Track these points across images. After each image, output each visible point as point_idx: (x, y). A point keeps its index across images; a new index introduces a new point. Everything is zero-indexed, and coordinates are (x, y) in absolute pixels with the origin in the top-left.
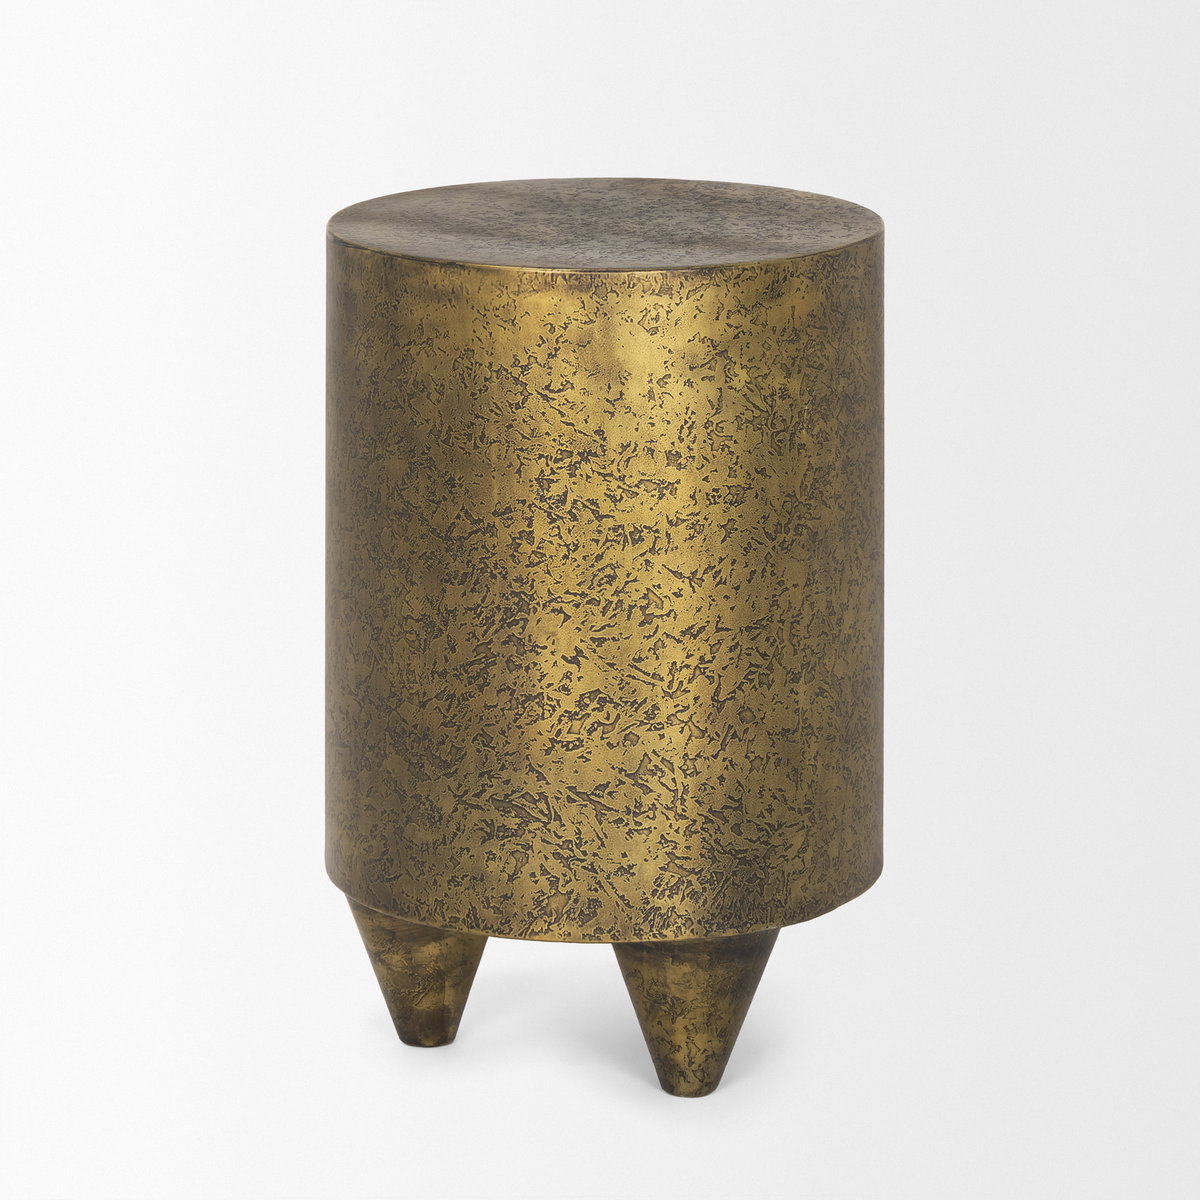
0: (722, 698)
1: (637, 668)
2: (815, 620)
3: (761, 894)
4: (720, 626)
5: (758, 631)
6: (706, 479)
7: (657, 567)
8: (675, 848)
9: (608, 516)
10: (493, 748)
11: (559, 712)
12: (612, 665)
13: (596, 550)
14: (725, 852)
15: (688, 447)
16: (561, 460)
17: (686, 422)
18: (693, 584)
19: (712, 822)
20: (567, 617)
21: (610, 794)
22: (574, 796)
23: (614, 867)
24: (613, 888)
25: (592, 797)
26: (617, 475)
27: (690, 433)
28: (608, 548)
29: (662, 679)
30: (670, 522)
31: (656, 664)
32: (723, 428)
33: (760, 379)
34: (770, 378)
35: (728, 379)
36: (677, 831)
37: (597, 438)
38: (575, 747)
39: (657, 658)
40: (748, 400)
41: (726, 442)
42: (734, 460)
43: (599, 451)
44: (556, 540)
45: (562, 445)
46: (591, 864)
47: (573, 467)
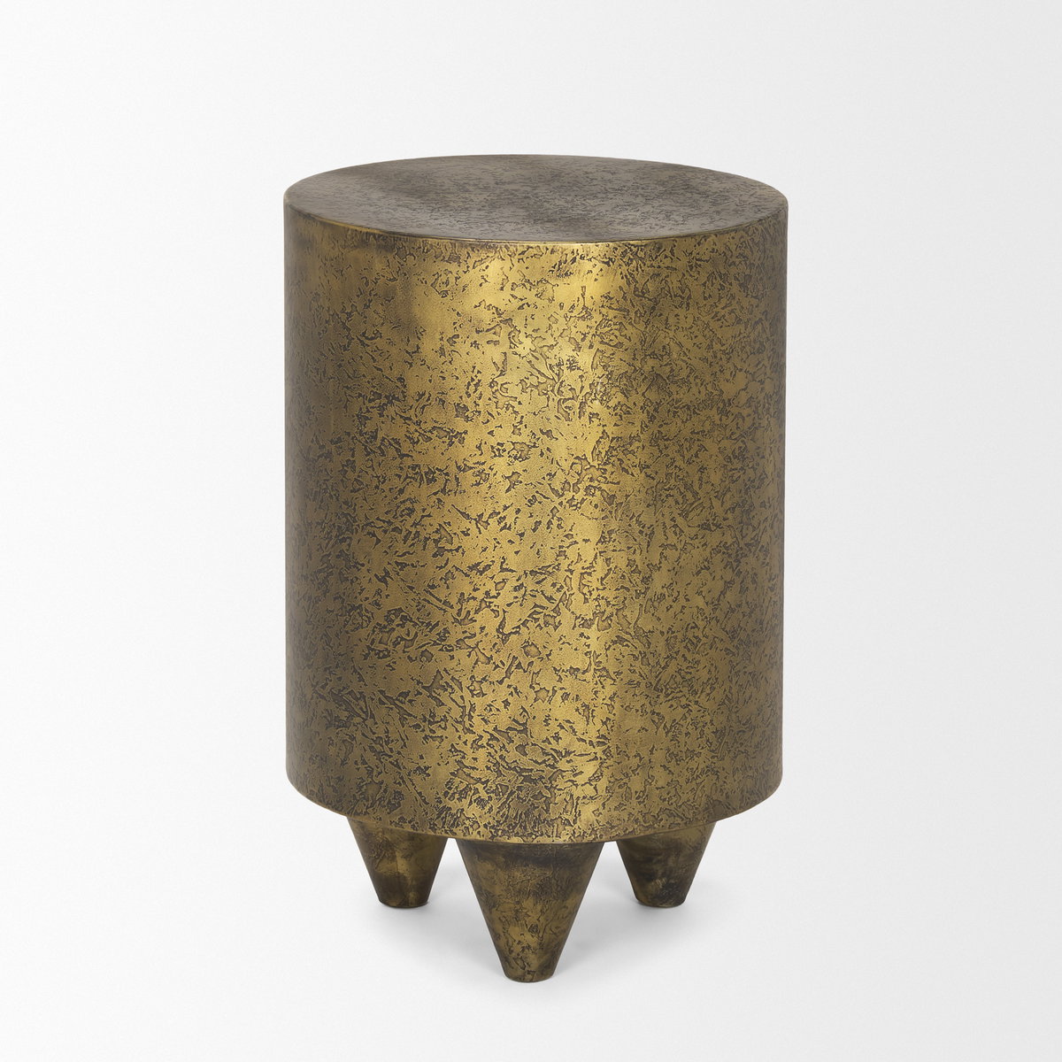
0: (506, 631)
1: (431, 594)
2: (611, 575)
3: (547, 811)
4: (504, 566)
5: (543, 576)
6: (491, 433)
7: (448, 506)
8: (463, 757)
9: (408, 456)
11: (373, 624)
12: (411, 588)
13: (398, 483)
14: (510, 768)
15: (475, 402)
16: (374, 400)
17: (473, 380)
18: (479, 526)
19: (498, 741)
20: (378, 541)
21: (410, 701)
22: (383, 699)
23: (413, 767)
24: (413, 784)
25: (397, 702)
26: (415, 419)
27: (476, 390)
28: (408, 484)
29: (452, 607)
30: (459, 468)
31: (447, 592)
32: (507, 389)
33: (546, 348)
34: (556, 350)
35: (512, 346)
36: (465, 743)
37: (399, 384)
38: (385, 656)
39: (448, 588)
40: (533, 366)
41: (511, 402)
42: (519, 419)
43: (401, 397)
44: (370, 471)
45: (374, 387)
46: (396, 761)
47: (382, 408)
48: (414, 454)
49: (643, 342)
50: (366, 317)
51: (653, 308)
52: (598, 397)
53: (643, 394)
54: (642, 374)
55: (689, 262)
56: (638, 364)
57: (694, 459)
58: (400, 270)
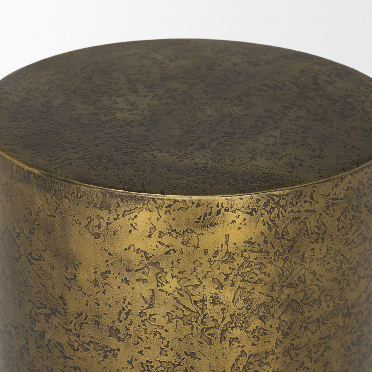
6: (141, 352)
9: (70, 358)
15: (126, 327)
17: (124, 309)
27: (127, 318)
32: (155, 319)
33: (190, 288)
34: (200, 289)
35: (160, 284)
37: (61, 302)
40: (178, 302)
41: (158, 330)
42: (165, 343)
43: (62, 312)
44: (40, 360)
45: (41, 298)
47: (47, 316)
48: (75, 358)
49: (281, 276)
50: (31, 241)
51: (292, 247)
52: (238, 325)
53: (279, 318)
54: (279, 302)
55: (326, 203)
56: (275, 295)
57: (320, 358)
58: (57, 209)
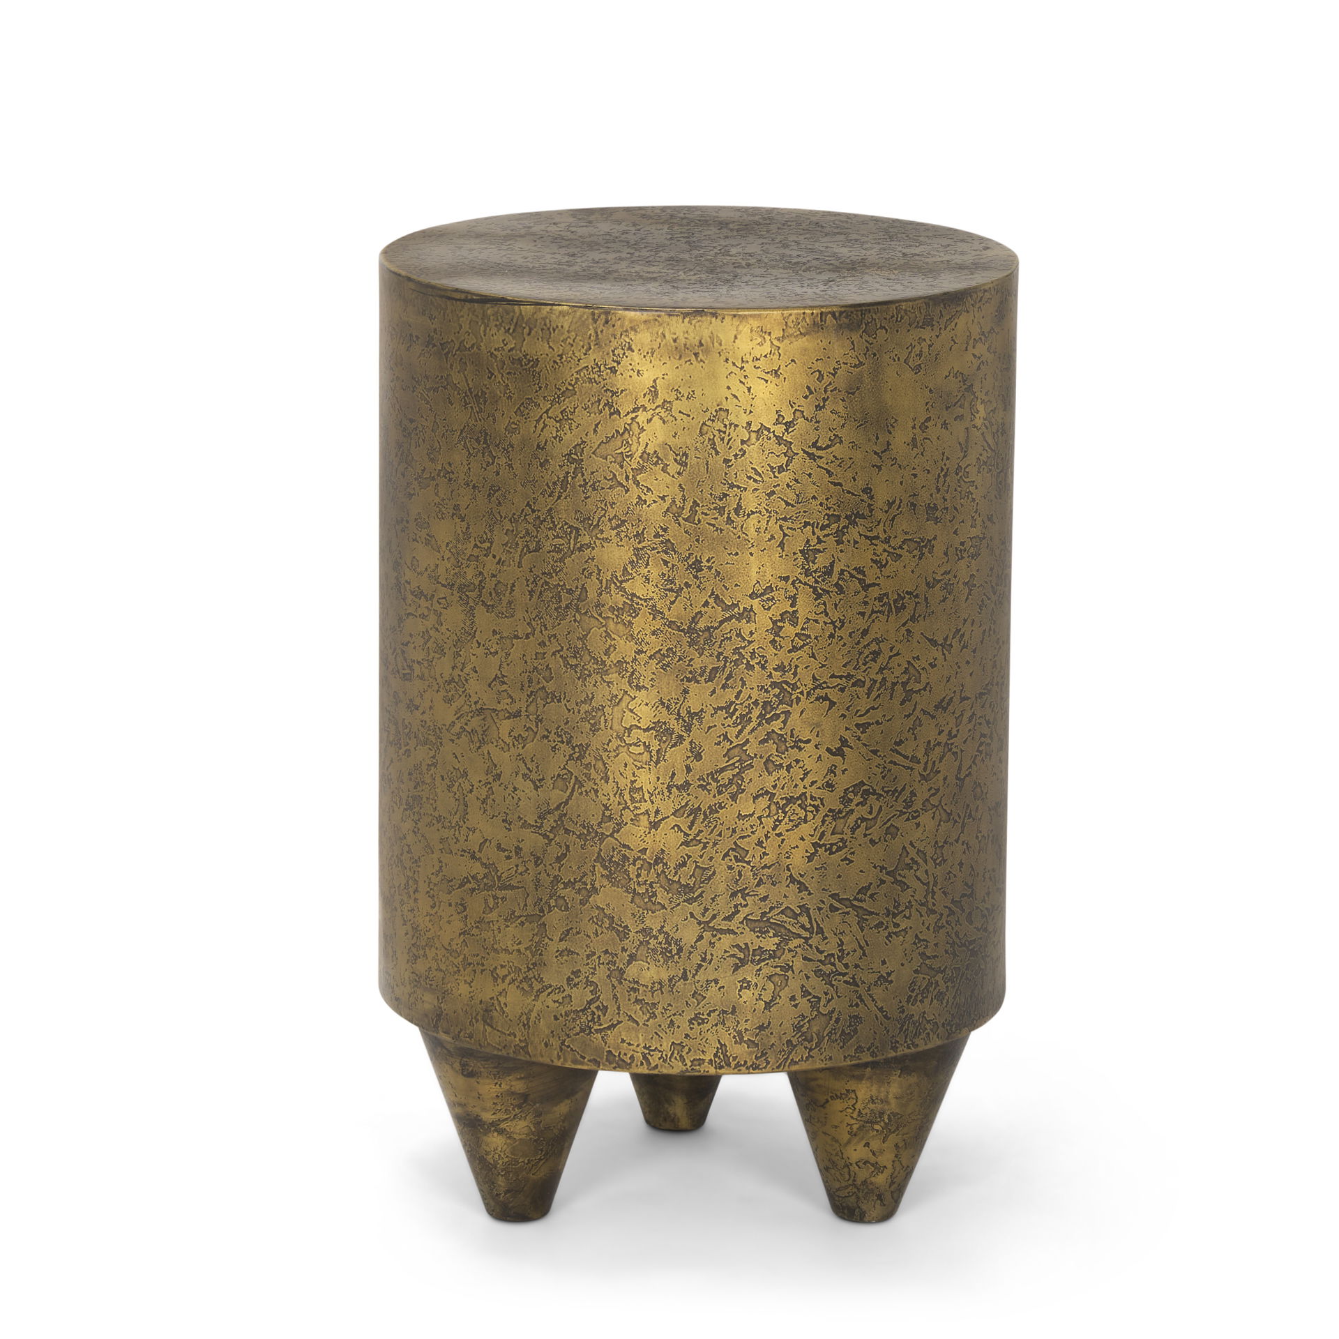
0: (963, 774)
1: (897, 752)
4: (963, 695)
5: (987, 698)
6: (955, 532)
7: (917, 636)
8: (927, 946)
9: (874, 585)
10: (748, 863)
11: (823, 812)
12: (875, 752)
13: (861, 623)
14: (963, 944)
15: (943, 497)
16: (828, 526)
17: (942, 469)
18: (946, 652)
19: (954, 913)
20: (832, 704)
21: (872, 896)
22: (837, 905)
23: (872, 977)
24: (873, 1000)
25: (855, 903)
26: (883, 536)
27: (945, 482)
28: (873, 621)
30: (928, 584)
31: (914, 745)
32: (969, 473)
35: (973, 418)
37: (865, 497)
38: (839, 849)
39: (915, 739)
41: (970, 489)
42: (975, 508)
43: (867, 513)
45: (829, 508)
46: (853, 978)
47: (840, 532)
48: (881, 581)
50: (818, 422)
58: (868, 351)
